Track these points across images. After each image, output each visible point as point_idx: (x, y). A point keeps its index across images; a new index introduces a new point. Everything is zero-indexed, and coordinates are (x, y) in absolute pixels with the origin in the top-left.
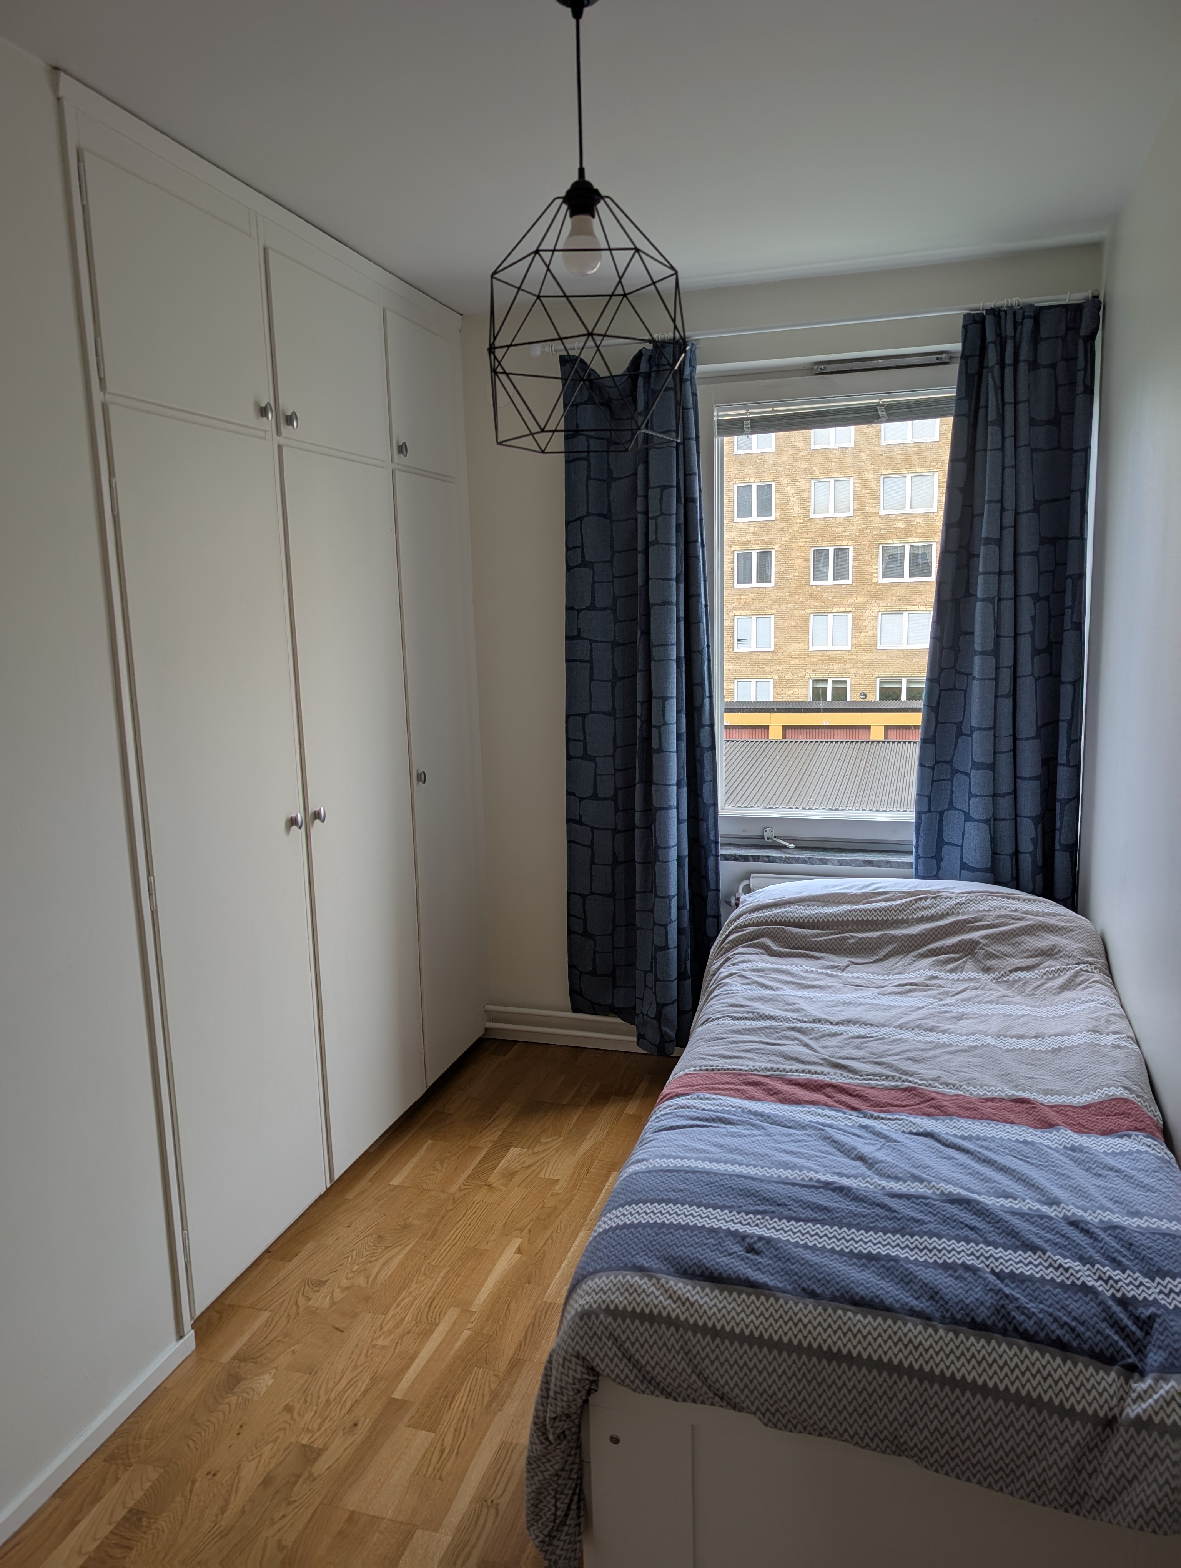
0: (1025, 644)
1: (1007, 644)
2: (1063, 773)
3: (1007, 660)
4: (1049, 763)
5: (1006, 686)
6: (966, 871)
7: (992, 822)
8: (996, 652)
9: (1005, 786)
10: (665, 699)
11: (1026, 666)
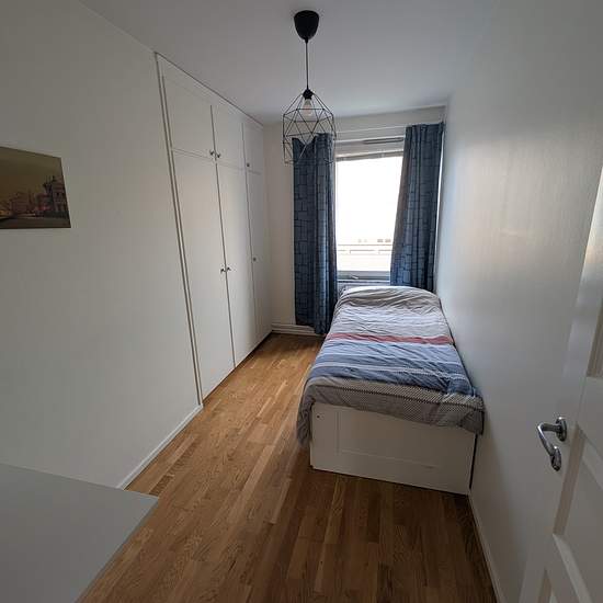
0: (421, 221)
1: (416, 221)
2: (430, 257)
3: (416, 225)
4: (427, 254)
5: (416, 232)
6: (404, 284)
7: (411, 270)
8: (413, 223)
9: (415, 261)
10: (322, 237)
11: (421, 228)
